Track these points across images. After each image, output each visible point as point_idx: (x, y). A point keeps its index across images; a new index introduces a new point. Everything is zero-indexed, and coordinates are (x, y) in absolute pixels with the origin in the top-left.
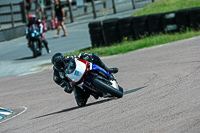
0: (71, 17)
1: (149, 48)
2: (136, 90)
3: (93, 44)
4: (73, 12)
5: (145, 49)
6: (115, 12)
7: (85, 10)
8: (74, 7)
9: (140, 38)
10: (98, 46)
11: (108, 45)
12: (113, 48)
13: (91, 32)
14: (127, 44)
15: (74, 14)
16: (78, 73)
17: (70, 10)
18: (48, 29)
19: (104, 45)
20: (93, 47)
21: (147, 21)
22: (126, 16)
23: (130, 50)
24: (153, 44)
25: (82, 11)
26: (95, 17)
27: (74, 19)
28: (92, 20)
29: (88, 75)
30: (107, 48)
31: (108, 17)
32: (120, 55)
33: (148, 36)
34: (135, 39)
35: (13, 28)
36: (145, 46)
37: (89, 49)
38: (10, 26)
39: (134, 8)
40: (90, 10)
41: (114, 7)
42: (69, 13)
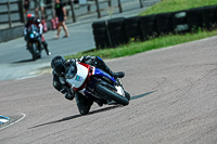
0: (73, 16)
1: (158, 50)
2: (143, 95)
3: (97, 45)
4: (75, 11)
5: (153, 51)
6: (121, 11)
7: (89, 9)
8: (77, 6)
9: (148, 39)
10: (103, 48)
11: (114, 47)
12: (119, 50)
14: (133, 45)
15: (77, 13)
16: (79, 78)
17: (72, 9)
18: (49, 29)
19: (109, 46)
20: (97, 49)
21: (155, 21)
22: (133, 15)
23: (137, 52)
24: (162, 46)
25: (85, 10)
26: (99, 16)
27: (77, 19)
28: (96, 20)
29: (90, 81)
30: (112, 50)
31: (114, 17)
32: (127, 58)
33: (157, 36)
34: (142, 40)
35: (10, 28)
36: (154, 47)
37: (92, 51)
38: (7, 26)
39: (142, 7)
40: (94, 8)
41: (120, 6)
42: (70, 13)
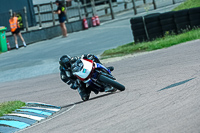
0: (112, 14)
1: (192, 42)
3: (135, 39)
4: (114, 9)
5: (187, 43)
6: (155, 8)
7: (125, 6)
8: (115, 4)
9: (182, 32)
10: (141, 41)
11: (151, 40)
12: (156, 43)
13: (133, 28)
14: (168, 39)
17: (110, 7)
18: (90, 26)
19: (146, 40)
20: (136, 42)
22: (167, 11)
23: (172, 45)
24: (195, 38)
25: (122, 7)
26: (136, 13)
27: (115, 16)
28: (134, 16)
30: (150, 43)
32: (164, 50)
33: (190, 29)
34: (177, 34)
35: (54, 26)
36: (188, 39)
37: (131, 44)
38: (51, 24)
39: (174, 3)
40: (130, 6)
41: (154, 3)
42: (109, 10)
